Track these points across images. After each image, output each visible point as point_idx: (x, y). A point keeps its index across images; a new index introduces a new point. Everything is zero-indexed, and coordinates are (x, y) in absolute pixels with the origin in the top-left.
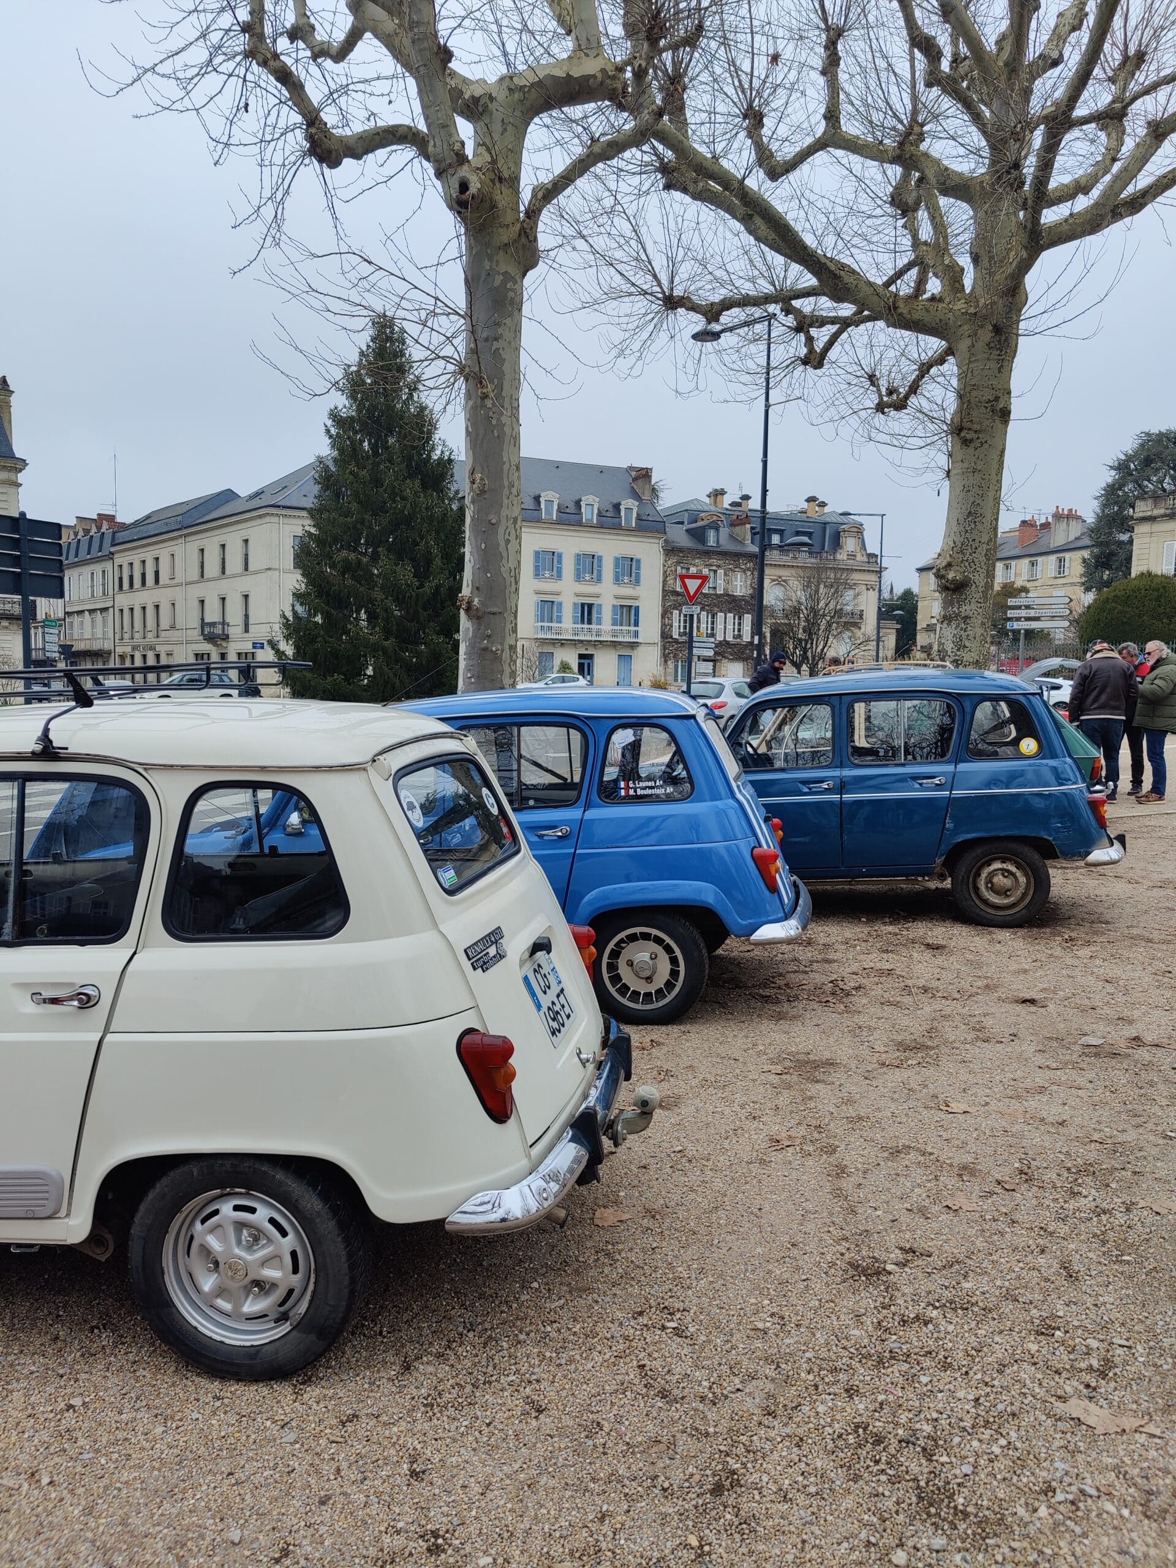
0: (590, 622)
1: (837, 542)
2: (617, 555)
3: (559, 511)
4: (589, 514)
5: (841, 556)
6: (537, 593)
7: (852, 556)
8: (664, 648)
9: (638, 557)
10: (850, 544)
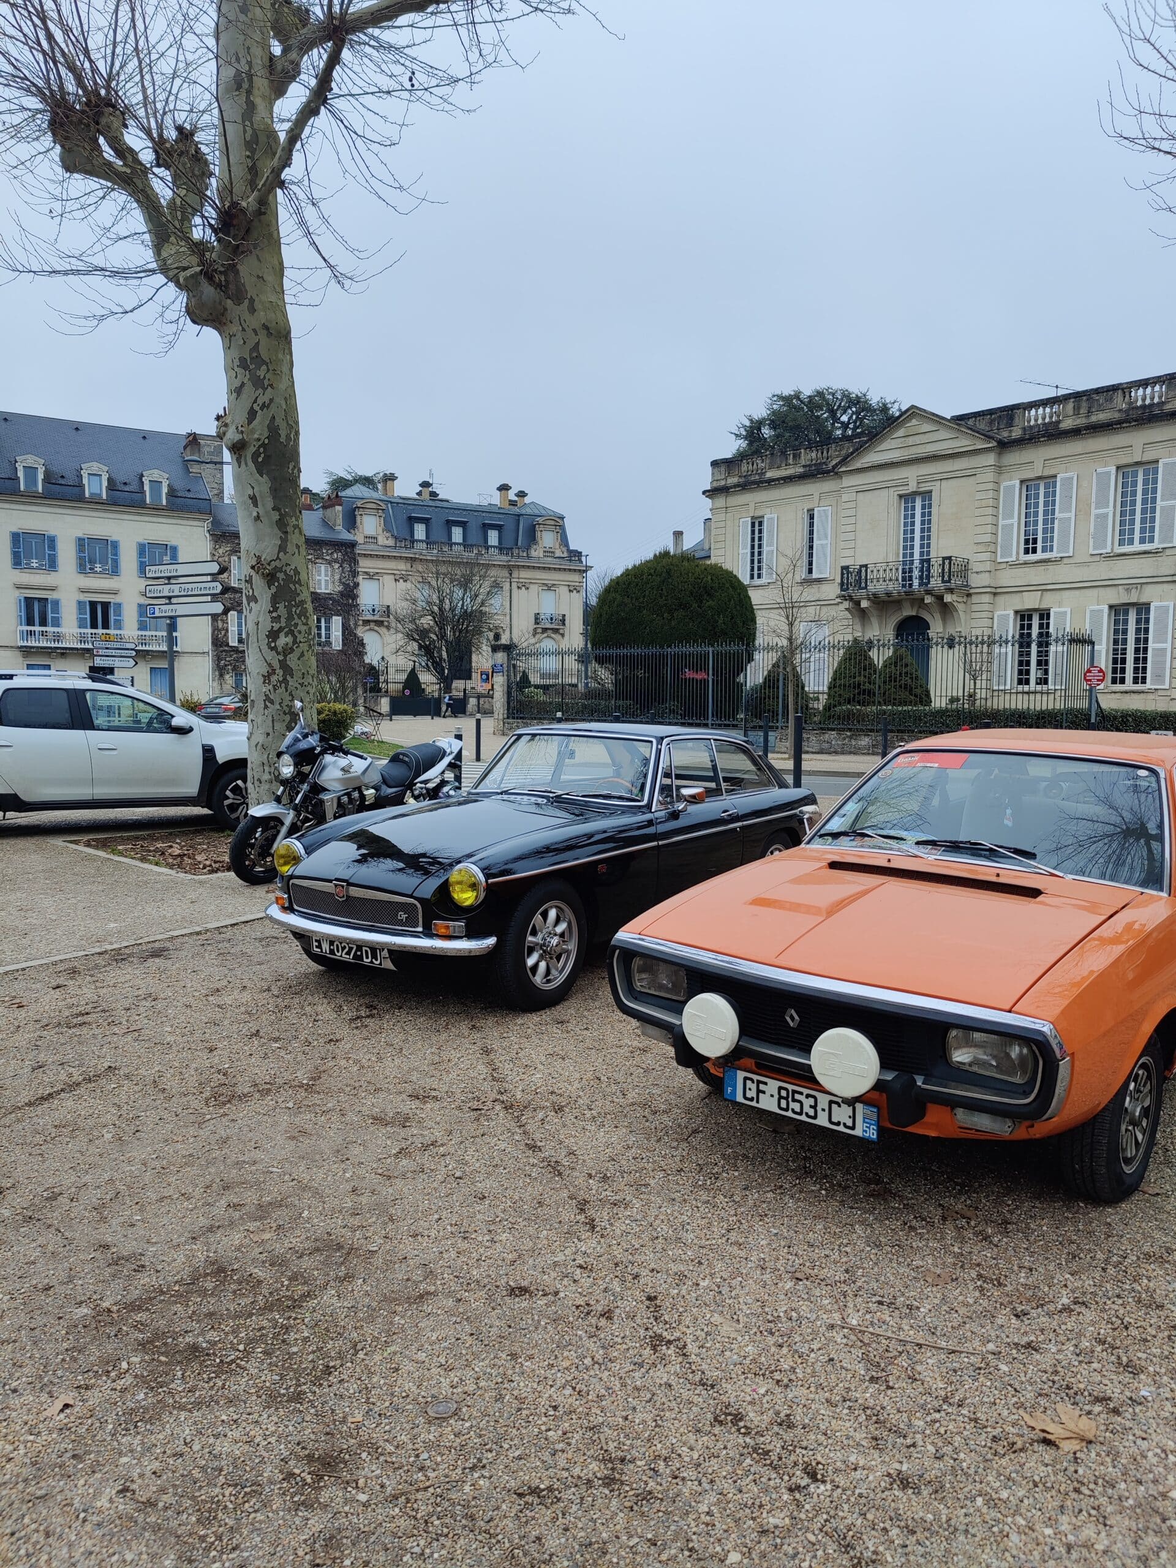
2: (141, 540)
3: (47, 479)
4: (95, 485)
6: (19, 587)
8: (218, 659)
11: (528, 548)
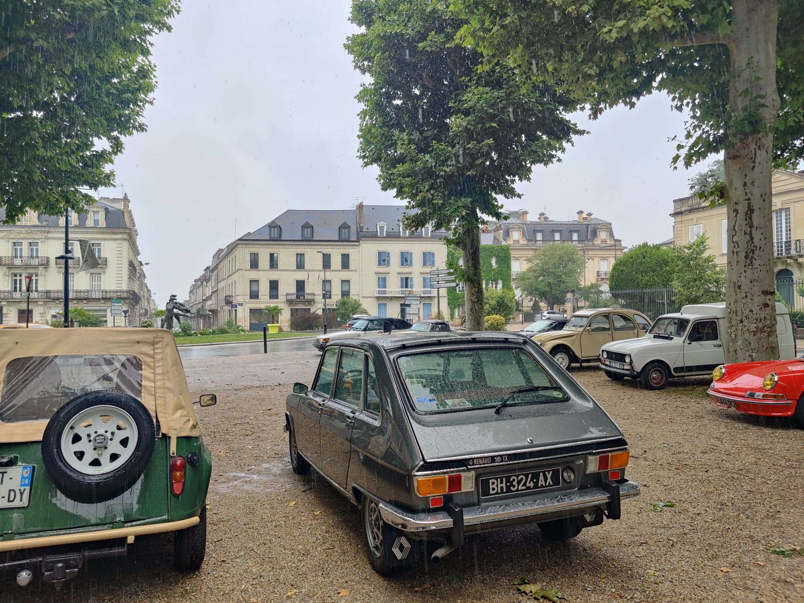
0: (407, 287)
1: (595, 234)
5: (597, 242)
7: (604, 241)
9: (433, 251)
10: (603, 235)
11: (593, 240)
